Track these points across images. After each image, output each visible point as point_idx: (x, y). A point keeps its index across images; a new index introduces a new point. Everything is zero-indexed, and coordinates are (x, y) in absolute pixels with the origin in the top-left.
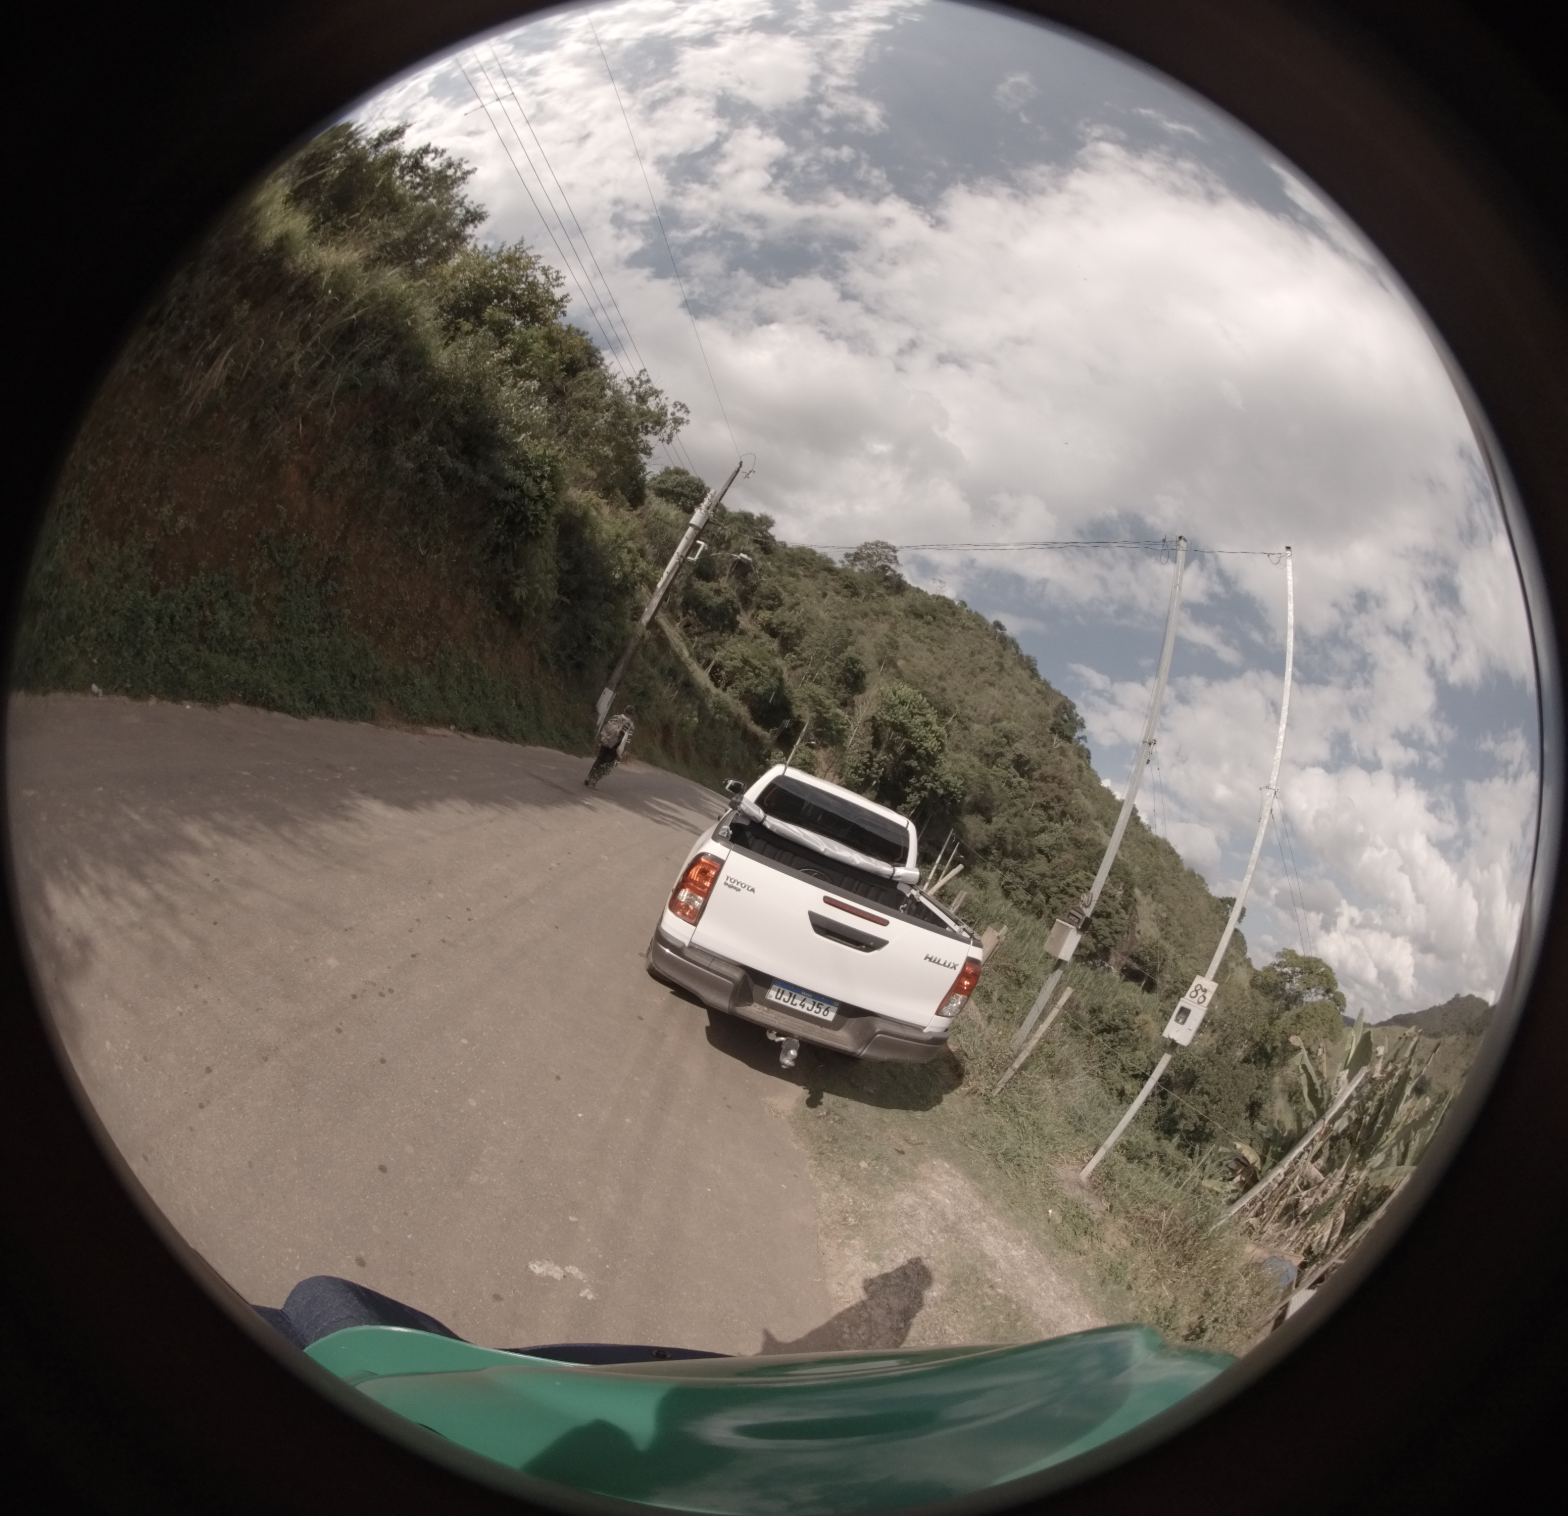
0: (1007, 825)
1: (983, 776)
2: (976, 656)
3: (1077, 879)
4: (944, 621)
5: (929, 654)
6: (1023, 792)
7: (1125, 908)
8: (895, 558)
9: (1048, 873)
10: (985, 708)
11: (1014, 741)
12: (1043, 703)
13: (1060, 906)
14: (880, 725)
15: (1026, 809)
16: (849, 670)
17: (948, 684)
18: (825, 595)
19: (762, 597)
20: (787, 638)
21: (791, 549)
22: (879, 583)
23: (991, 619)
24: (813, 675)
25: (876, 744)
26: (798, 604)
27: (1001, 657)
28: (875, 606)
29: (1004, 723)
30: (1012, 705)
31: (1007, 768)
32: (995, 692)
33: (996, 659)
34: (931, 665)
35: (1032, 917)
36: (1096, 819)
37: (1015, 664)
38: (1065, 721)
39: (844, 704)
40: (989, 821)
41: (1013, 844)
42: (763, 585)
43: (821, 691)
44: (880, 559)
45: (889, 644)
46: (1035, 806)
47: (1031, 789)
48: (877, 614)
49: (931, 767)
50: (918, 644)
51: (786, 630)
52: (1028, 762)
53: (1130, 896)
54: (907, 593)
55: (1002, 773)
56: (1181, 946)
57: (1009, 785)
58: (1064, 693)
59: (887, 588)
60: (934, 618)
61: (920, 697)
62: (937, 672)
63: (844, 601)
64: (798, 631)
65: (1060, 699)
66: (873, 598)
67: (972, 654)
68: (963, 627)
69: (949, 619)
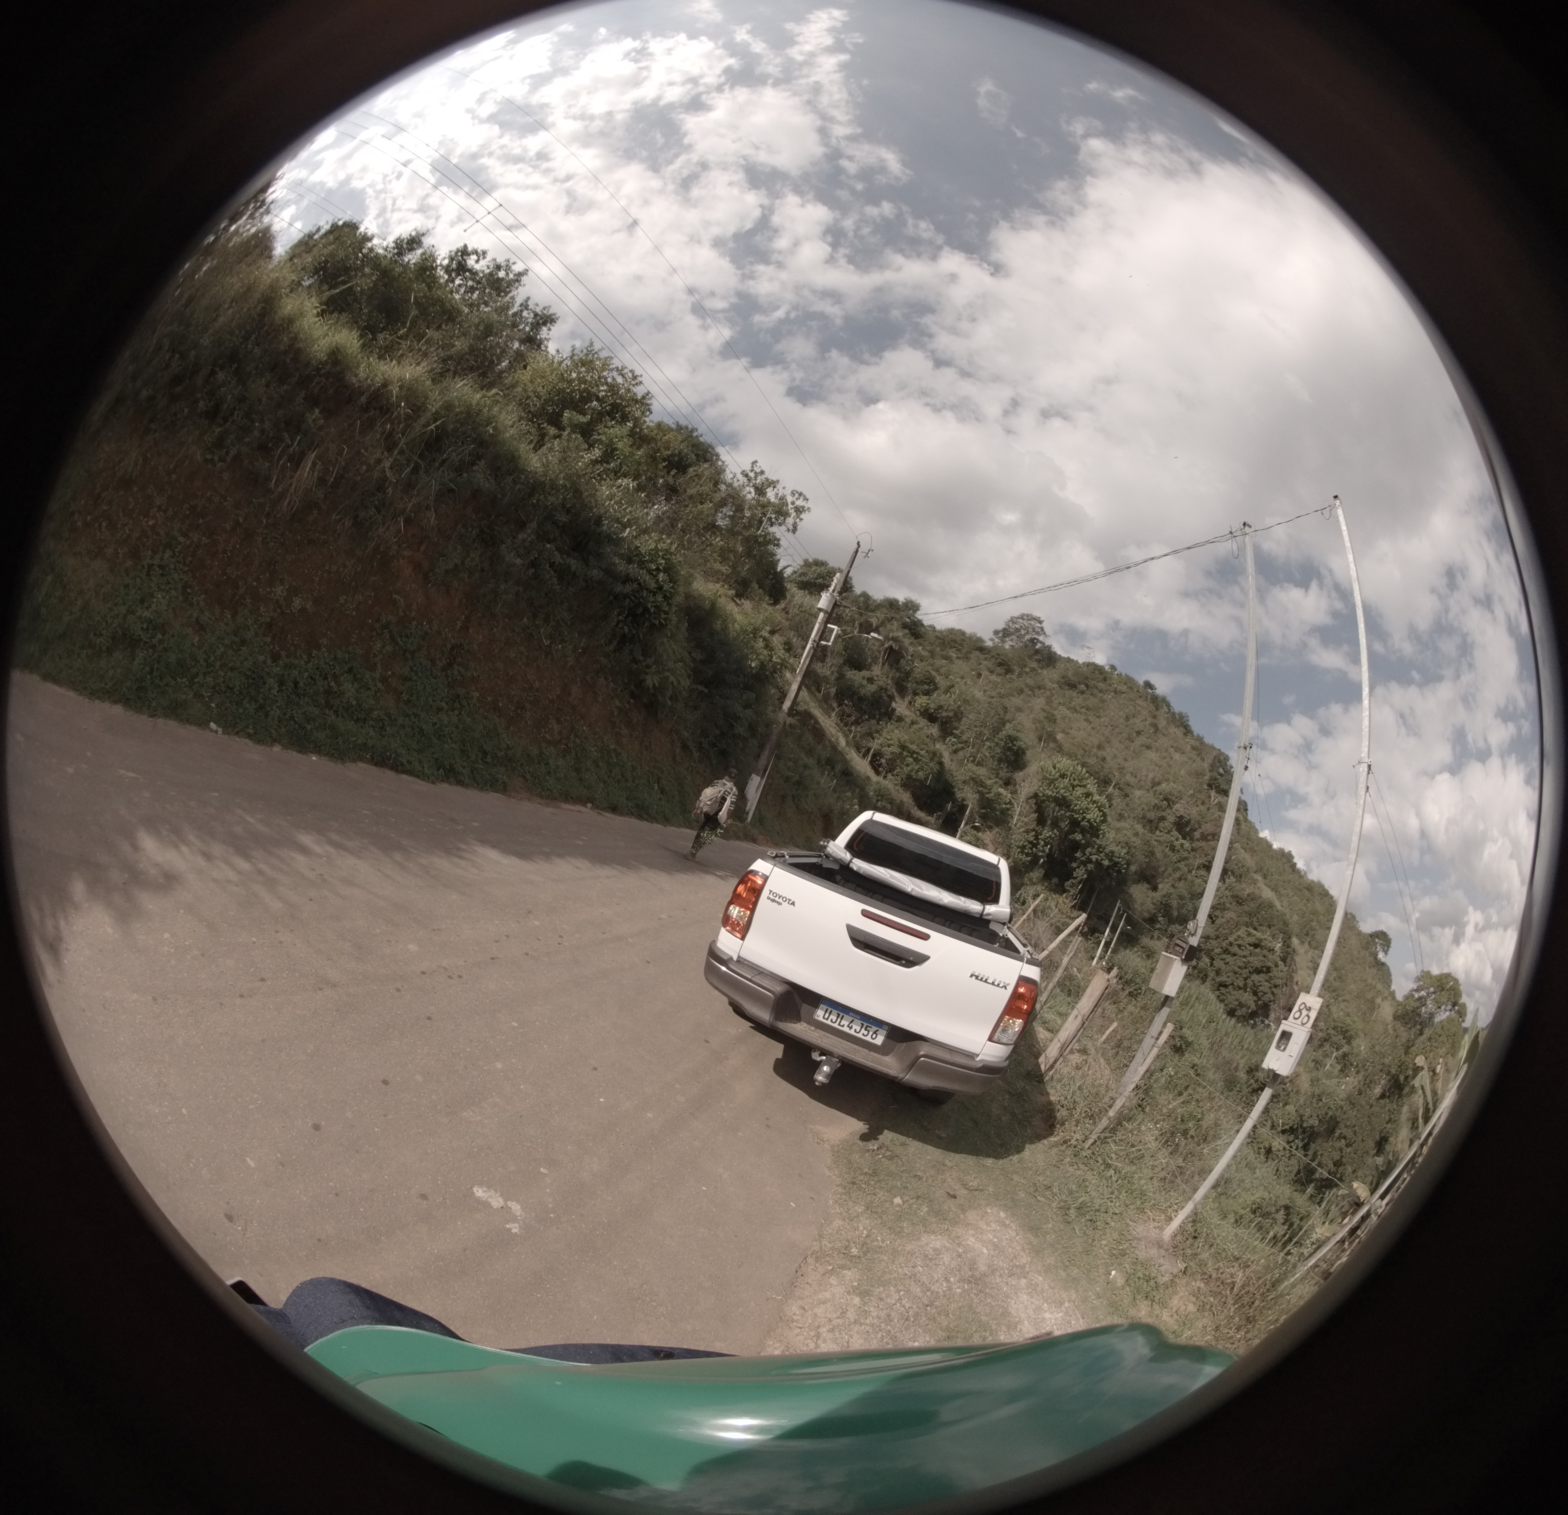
0: (1172, 890)
1: (1147, 843)
2: (1131, 721)
3: (1239, 936)
4: (1097, 688)
5: (1085, 724)
6: (1185, 854)
7: (1284, 960)
9: (1212, 935)
10: (1144, 773)
11: (1174, 803)
12: (1198, 759)
13: (1223, 967)
14: (1044, 801)
15: (1190, 871)
16: (1009, 749)
17: (1108, 753)
18: (979, 675)
19: (917, 683)
20: (946, 723)
21: (941, 632)
22: (1030, 657)
23: (1140, 680)
24: (975, 757)
25: (1041, 821)
26: (953, 686)
27: (1155, 717)
28: (1029, 681)
29: (1164, 785)
30: (1170, 766)
31: (1169, 832)
32: (1152, 755)
33: (1150, 720)
34: (1090, 735)
35: (1198, 982)
36: (1255, 872)
37: (1168, 724)
38: (1221, 775)
39: (1007, 783)
40: (1155, 889)
41: (1178, 909)
42: (917, 671)
43: (982, 772)
44: (1028, 633)
45: (1047, 718)
46: (1198, 868)
47: (1193, 850)
48: (1032, 689)
49: (1094, 839)
50: (1075, 715)
51: (944, 714)
52: (1188, 822)
53: (1289, 947)
54: (1058, 664)
55: (1165, 837)
56: (1334, 991)
57: (1173, 848)
58: (1218, 746)
59: (1039, 661)
60: (1087, 686)
61: (1079, 768)
62: (1095, 742)
63: (999, 679)
64: (956, 715)
65: (1215, 753)
66: (1027, 673)
67: (1127, 719)
68: (1116, 692)
69: (1102, 686)
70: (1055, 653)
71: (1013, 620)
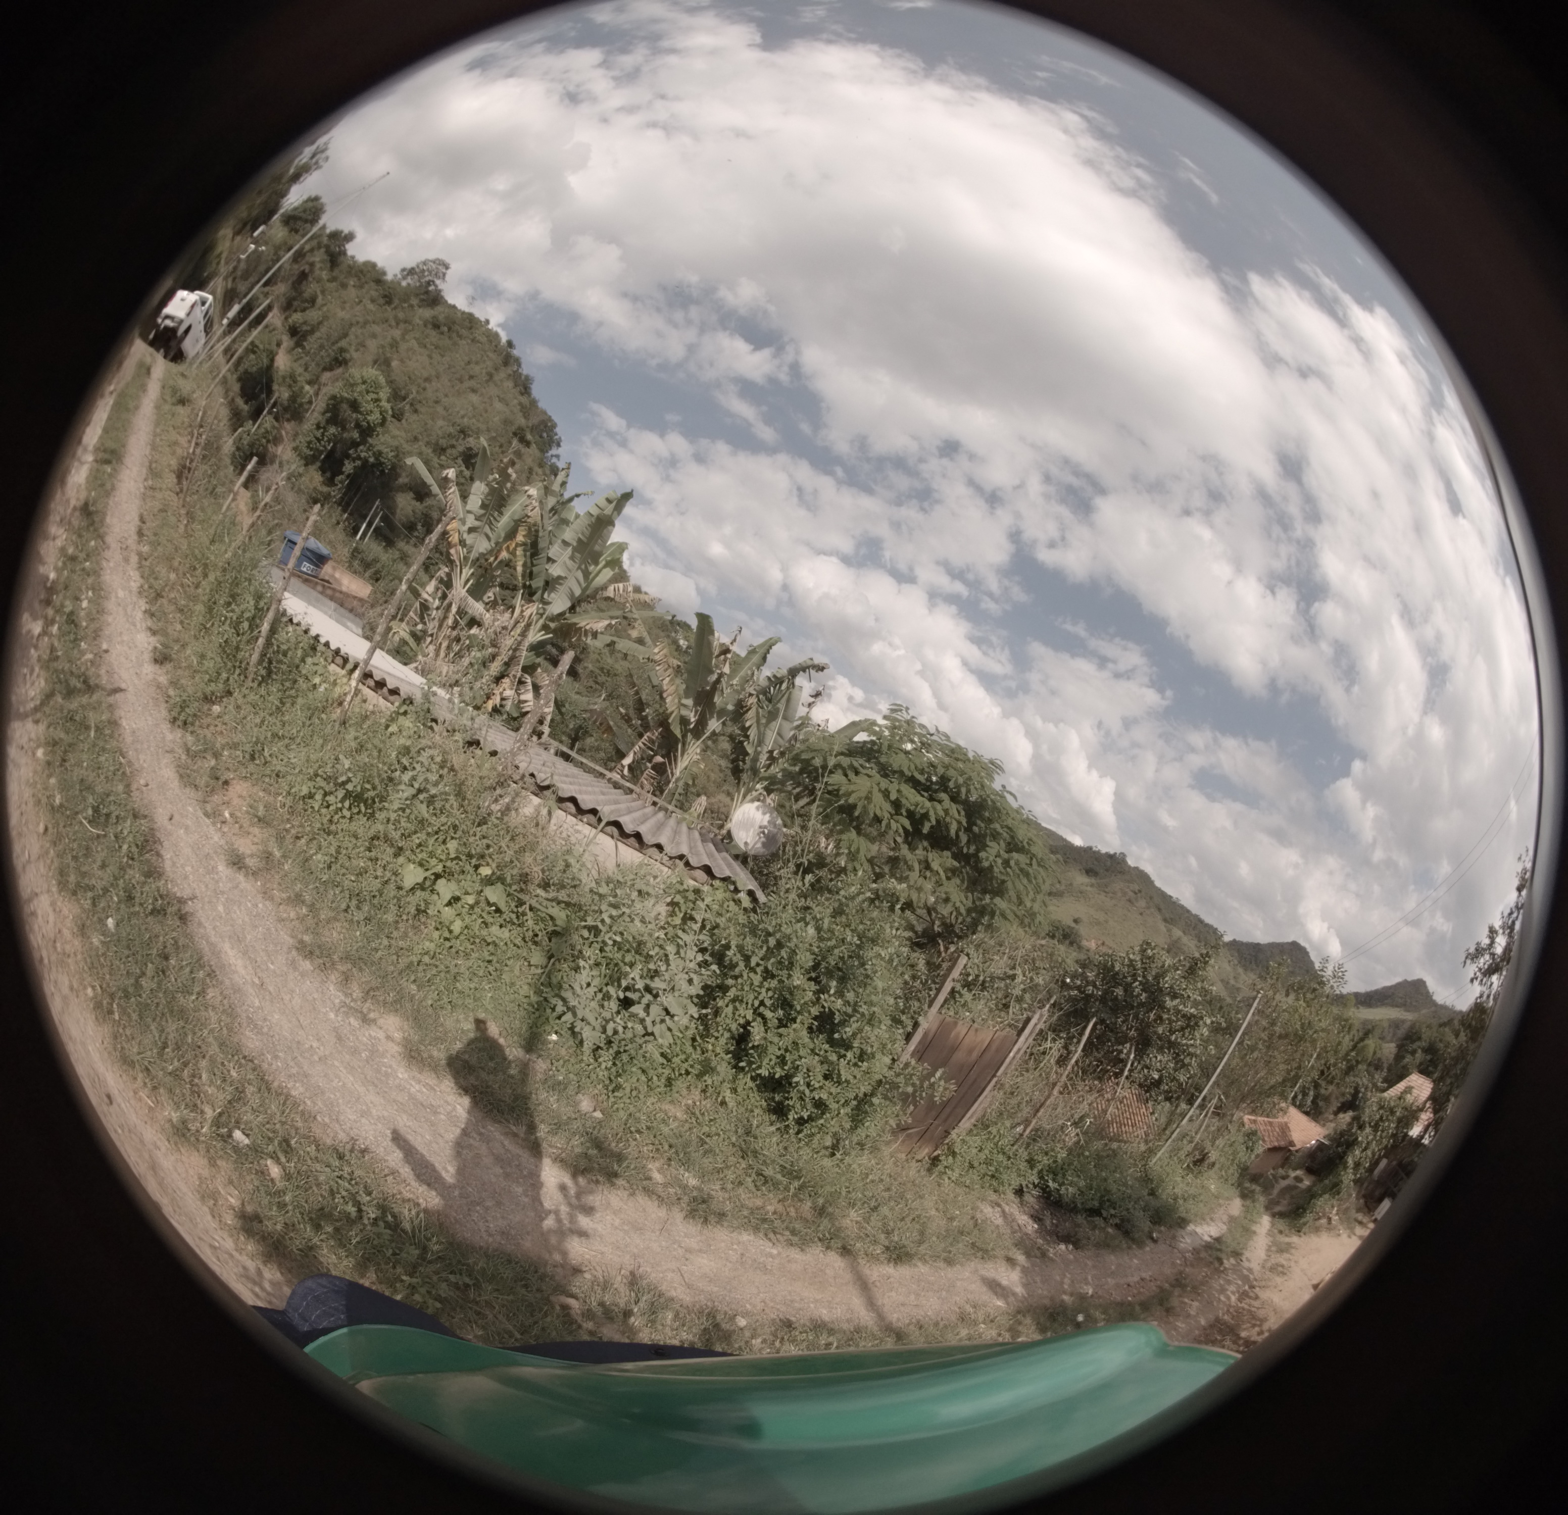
2: (471, 366)
4: (458, 333)
12: (522, 416)
18: (361, 302)
22: (417, 295)
23: (504, 339)
25: (331, 419)
27: (496, 370)
28: (401, 315)
30: (486, 411)
32: (474, 397)
33: (490, 369)
34: (423, 368)
37: (508, 379)
38: (543, 439)
42: (309, 291)
44: (430, 275)
48: (398, 321)
50: (422, 350)
59: (422, 300)
60: (450, 329)
62: (425, 374)
63: (374, 308)
65: (543, 417)
66: (403, 308)
67: (469, 363)
68: (473, 340)
69: (464, 332)
70: (442, 297)
71: (424, 263)
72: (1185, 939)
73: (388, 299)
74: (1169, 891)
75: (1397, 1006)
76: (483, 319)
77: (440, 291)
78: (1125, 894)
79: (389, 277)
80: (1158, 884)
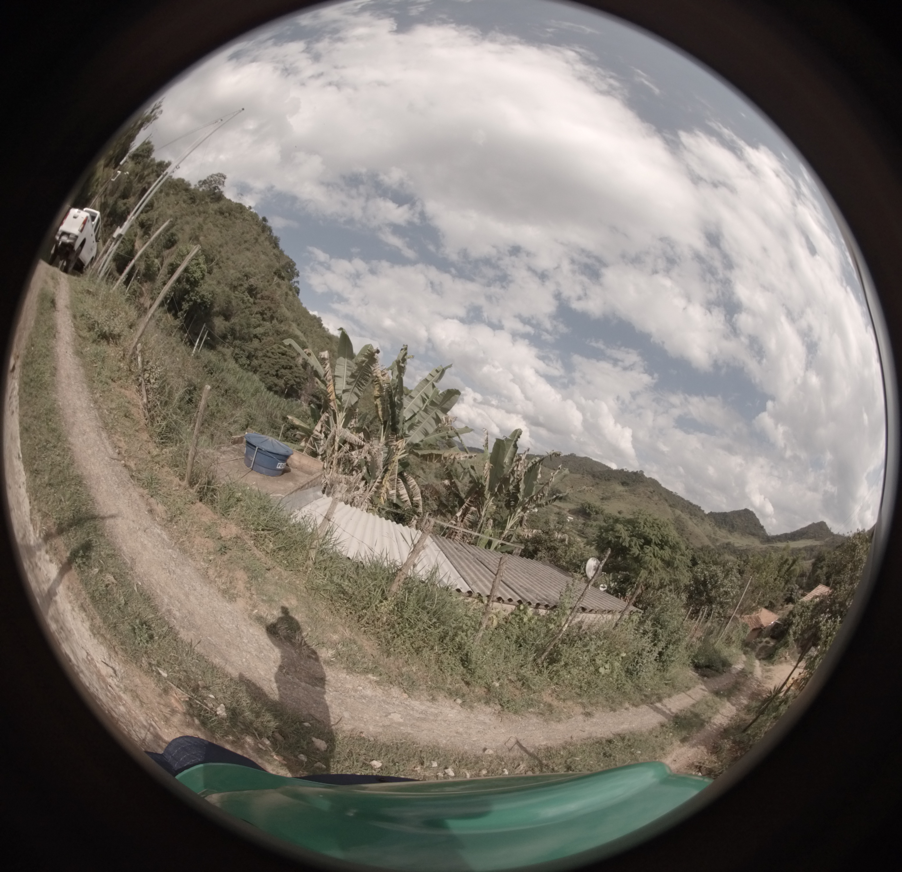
0: (238, 322)
1: (228, 297)
2: (245, 235)
4: (234, 216)
5: (219, 233)
6: (250, 305)
8: (223, 182)
10: (240, 261)
11: (250, 278)
12: (276, 260)
15: (251, 315)
17: (224, 249)
18: (178, 203)
22: (209, 196)
23: (261, 216)
27: (259, 235)
28: (201, 209)
29: (247, 268)
30: (256, 261)
31: (243, 292)
32: (249, 254)
33: (255, 236)
34: (218, 239)
36: (293, 322)
37: (266, 240)
38: (288, 272)
40: (228, 320)
41: (240, 332)
44: (215, 183)
45: (199, 228)
46: (257, 313)
47: (255, 303)
48: (200, 212)
50: (216, 228)
52: (255, 289)
55: (240, 295)
57: (243, 301)
58: (291, 257)
59: (212, 199)
60: (230, 214)
62: (219, 243)
63: (186, 206)
64: (153, 222)
65: (287, 260)
66: (202, 204)
67: (243, 233)
68: (244, 219)
69: (238, 215)
71: (212, 177)
72: (683, 515)
73: (193, 200)
74: (670, 489)
75: (811, 538)
76: (247, 206)
77: (222, 192)
78: (645, 494)
79: (192, 187)
80: (663, 485)
